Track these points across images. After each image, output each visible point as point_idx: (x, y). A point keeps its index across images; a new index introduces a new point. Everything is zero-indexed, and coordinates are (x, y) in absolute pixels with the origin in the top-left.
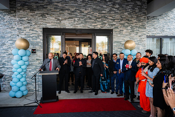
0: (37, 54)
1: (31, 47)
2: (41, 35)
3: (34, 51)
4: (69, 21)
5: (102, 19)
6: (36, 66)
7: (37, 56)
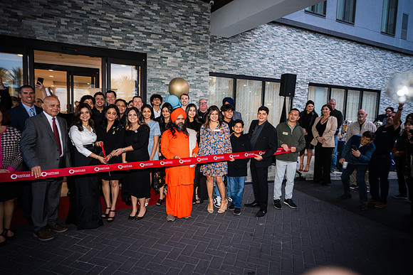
4: (43, 22)
5: (123, 29)
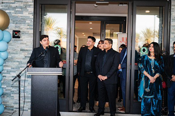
0: (22, 40)
1: (12, 27)
2: (30, 5)
3: (16, 35)
6: (20, 63)
7: (22, 44)
